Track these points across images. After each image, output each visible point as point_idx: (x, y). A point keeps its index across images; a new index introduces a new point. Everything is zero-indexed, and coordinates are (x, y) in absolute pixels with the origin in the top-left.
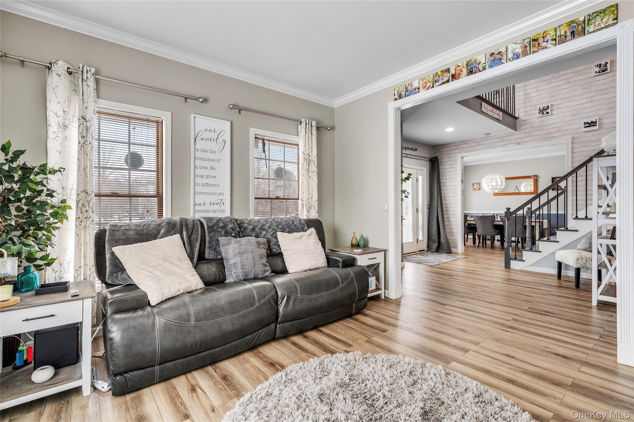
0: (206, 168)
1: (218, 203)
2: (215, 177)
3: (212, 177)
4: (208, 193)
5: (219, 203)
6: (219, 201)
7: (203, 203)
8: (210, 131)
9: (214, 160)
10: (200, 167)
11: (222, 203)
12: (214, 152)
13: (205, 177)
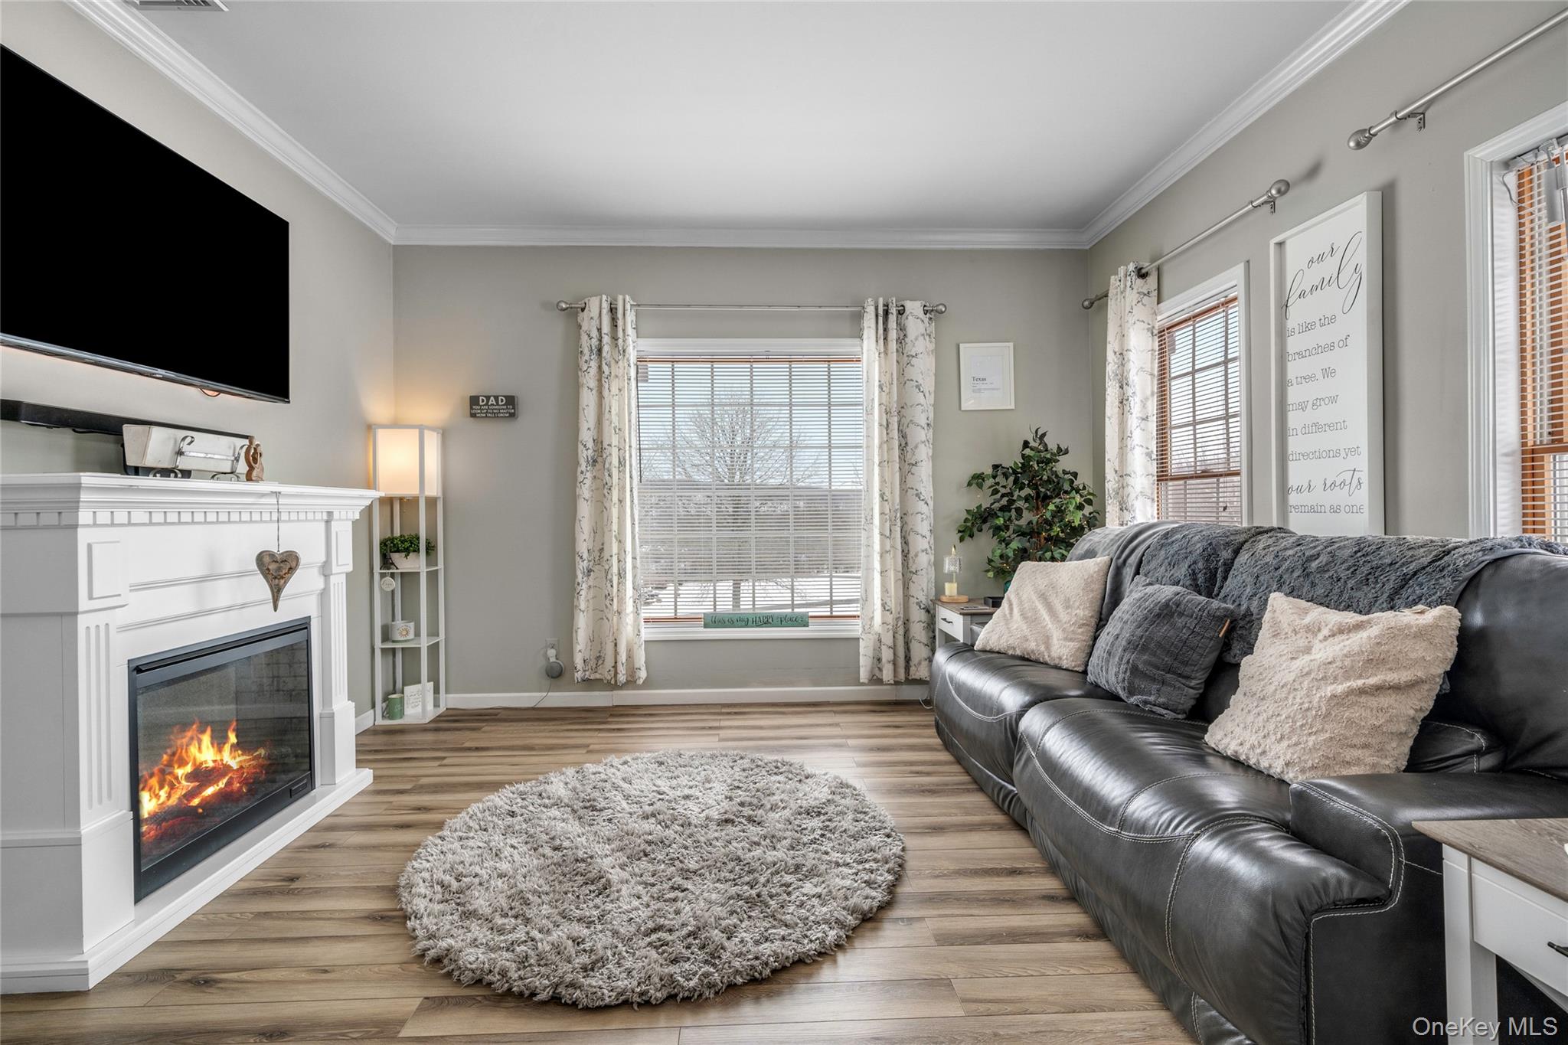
0: (1311, 378)
1: (1343, 483)
2: (1333, 399)
3: (1327, 401)
4: (1317, 453)
5: (1348, 482)
6: (1347, 476)
7: (1306, 485)
8: (1321, 258)
9: (1331, 347)
10: (1299, 379)
11: (1355, 482)
12: (1332, 319)
13: (1310, 404)
